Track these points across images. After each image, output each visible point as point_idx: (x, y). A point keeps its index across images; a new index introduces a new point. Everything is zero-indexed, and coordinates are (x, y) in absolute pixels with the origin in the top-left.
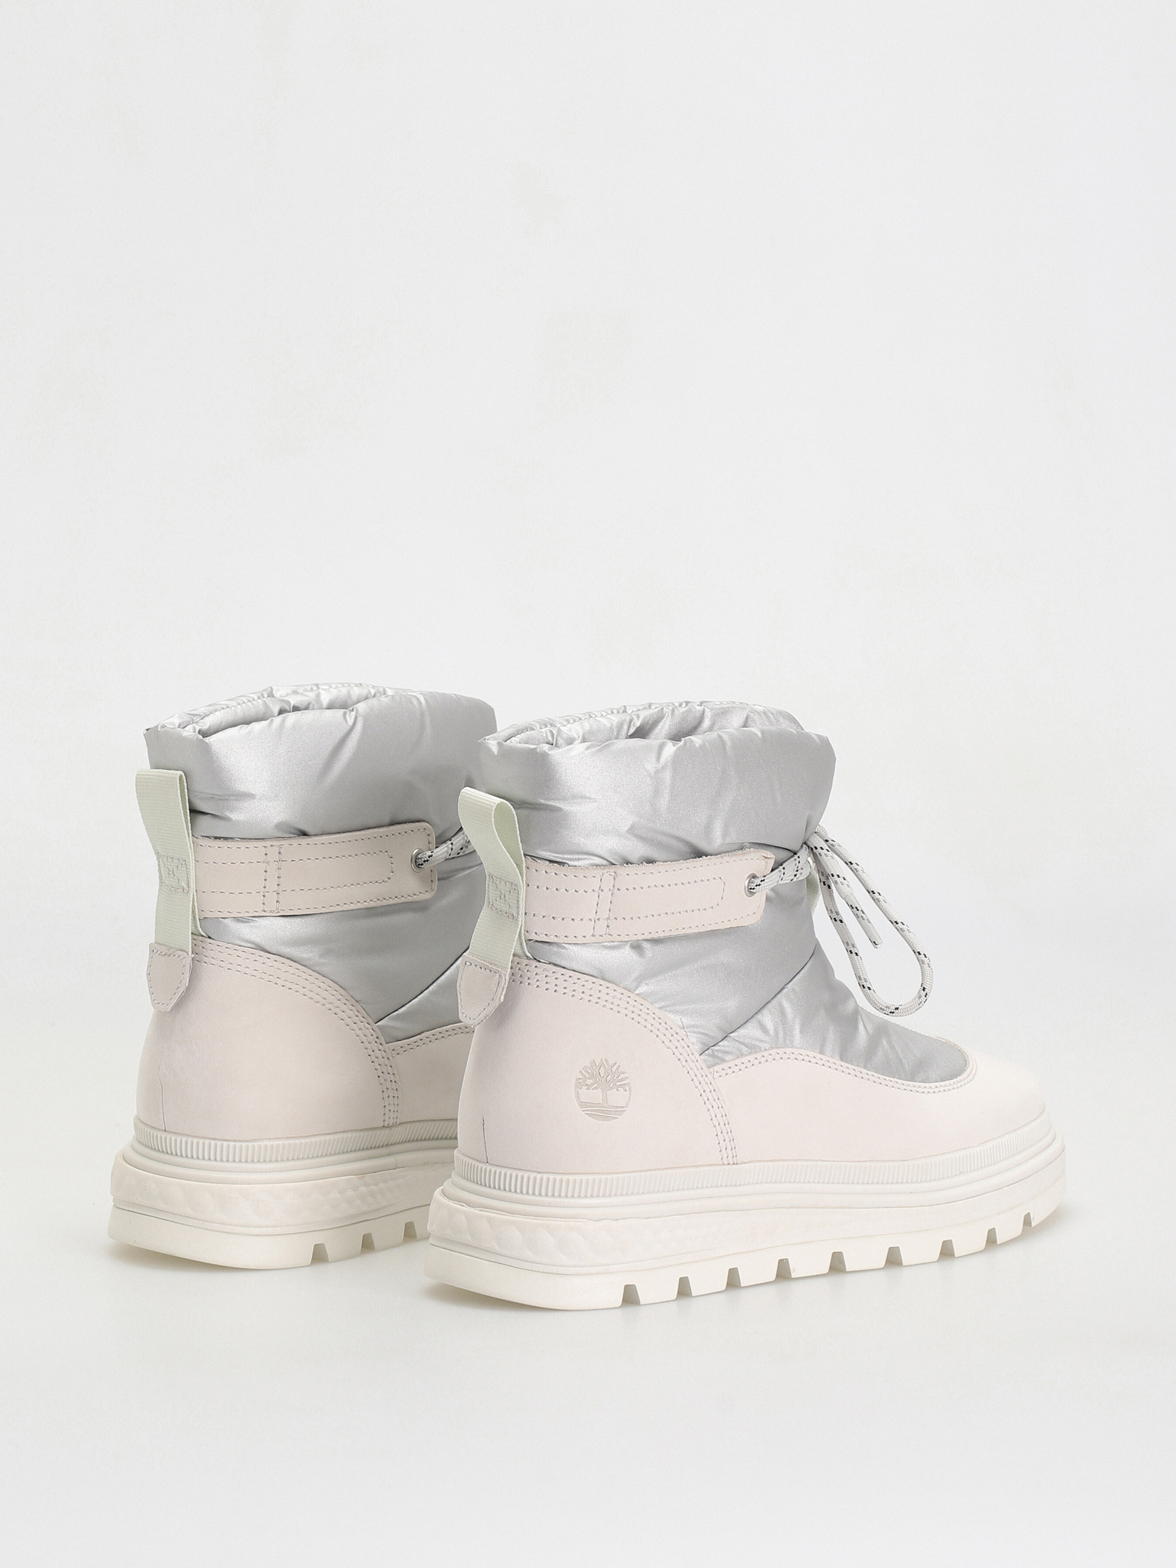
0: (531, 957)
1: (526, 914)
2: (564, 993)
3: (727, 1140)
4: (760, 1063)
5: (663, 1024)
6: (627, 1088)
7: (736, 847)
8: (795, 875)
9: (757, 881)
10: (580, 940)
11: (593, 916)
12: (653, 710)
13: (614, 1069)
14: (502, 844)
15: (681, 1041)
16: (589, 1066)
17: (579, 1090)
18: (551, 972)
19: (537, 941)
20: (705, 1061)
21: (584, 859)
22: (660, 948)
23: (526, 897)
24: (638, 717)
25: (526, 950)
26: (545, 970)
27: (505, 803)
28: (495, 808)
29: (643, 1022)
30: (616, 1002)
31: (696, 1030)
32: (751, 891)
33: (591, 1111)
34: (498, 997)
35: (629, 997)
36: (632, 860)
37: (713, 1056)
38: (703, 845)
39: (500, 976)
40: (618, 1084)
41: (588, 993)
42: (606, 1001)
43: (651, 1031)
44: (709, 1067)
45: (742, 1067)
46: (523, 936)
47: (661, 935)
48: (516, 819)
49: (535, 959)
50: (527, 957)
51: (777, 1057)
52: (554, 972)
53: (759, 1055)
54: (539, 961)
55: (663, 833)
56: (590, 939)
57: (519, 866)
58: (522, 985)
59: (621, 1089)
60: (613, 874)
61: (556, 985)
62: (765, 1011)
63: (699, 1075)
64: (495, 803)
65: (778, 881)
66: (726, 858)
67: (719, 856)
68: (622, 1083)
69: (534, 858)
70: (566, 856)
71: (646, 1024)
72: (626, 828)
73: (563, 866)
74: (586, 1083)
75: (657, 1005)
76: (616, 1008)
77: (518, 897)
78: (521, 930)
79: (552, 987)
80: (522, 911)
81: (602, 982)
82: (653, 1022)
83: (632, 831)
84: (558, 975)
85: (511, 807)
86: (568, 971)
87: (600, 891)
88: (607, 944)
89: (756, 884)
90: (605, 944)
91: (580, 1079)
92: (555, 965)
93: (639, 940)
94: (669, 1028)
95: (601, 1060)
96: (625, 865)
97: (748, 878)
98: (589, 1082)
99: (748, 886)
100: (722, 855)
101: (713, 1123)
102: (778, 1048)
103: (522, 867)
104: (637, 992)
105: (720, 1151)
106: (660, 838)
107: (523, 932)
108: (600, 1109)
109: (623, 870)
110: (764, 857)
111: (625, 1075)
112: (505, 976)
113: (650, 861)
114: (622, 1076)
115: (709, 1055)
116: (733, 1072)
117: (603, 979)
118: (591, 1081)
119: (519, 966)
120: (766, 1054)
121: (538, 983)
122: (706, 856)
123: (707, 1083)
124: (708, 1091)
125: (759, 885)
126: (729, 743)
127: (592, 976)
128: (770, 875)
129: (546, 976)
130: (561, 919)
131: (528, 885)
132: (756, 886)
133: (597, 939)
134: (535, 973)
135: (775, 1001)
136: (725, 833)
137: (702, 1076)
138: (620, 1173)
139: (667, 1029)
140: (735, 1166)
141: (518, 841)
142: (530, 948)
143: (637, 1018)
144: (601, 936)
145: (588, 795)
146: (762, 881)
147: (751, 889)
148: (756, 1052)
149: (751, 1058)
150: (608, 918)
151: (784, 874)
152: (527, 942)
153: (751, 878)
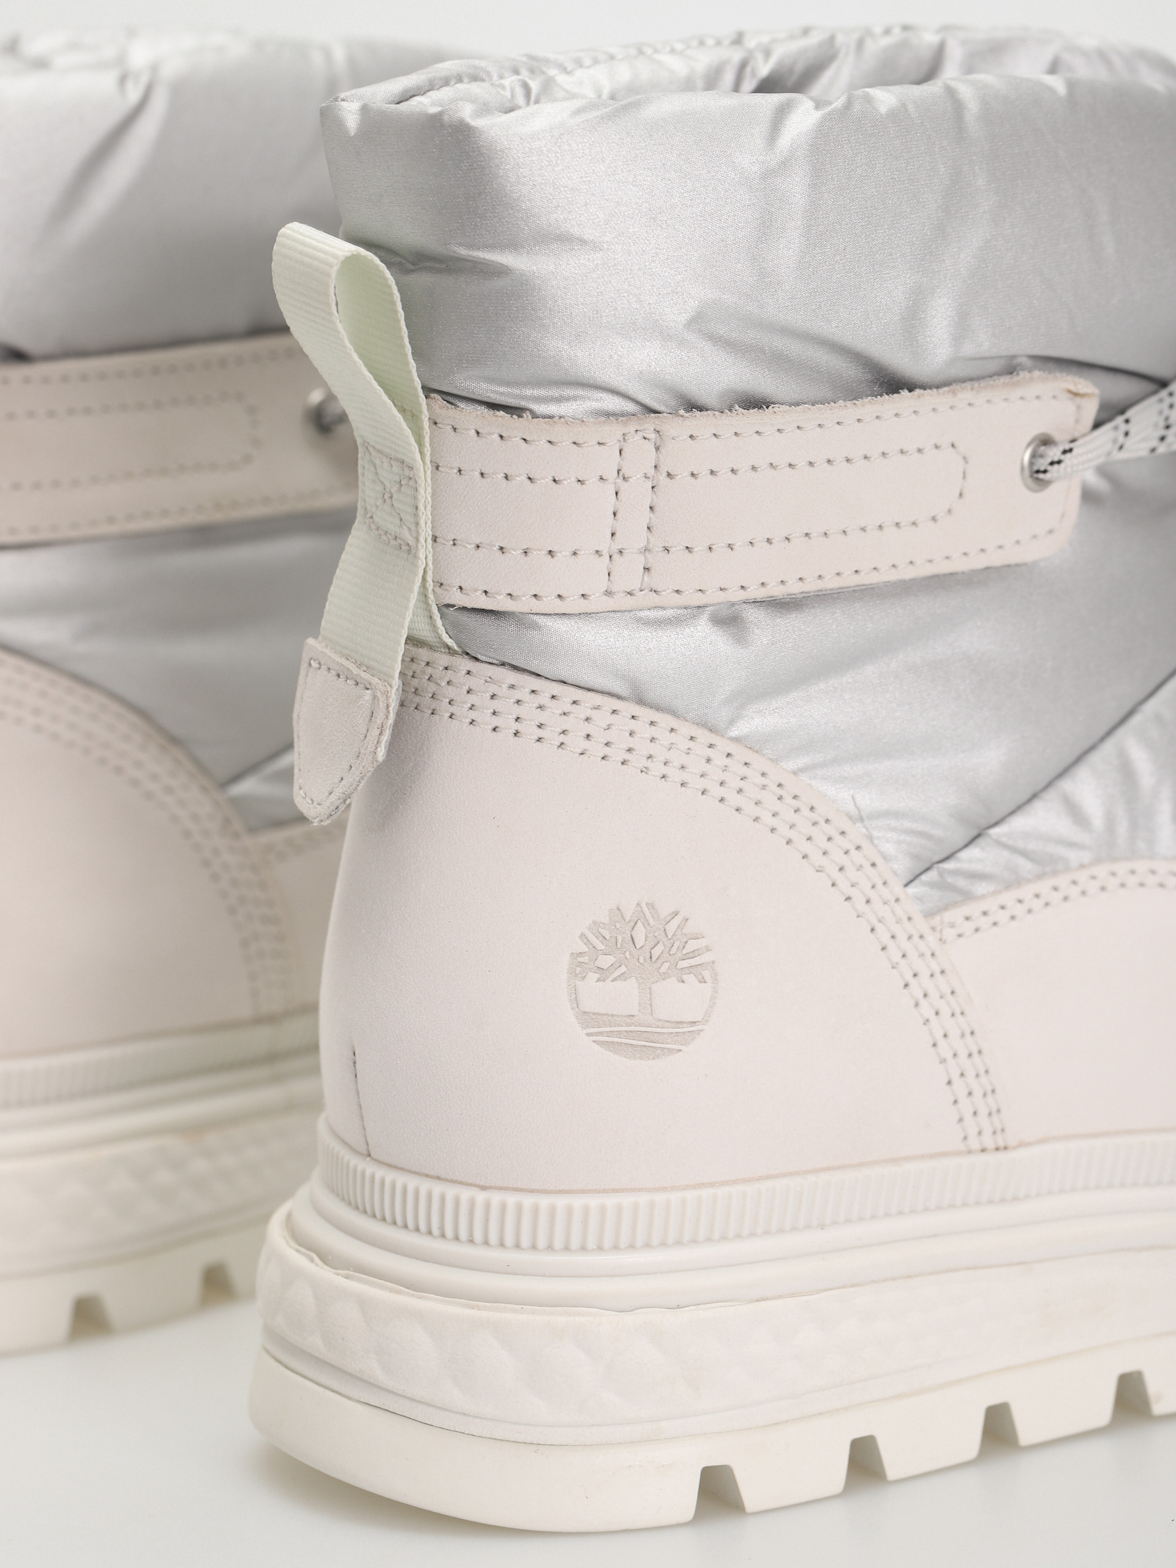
0: (456, 648)
1: (435, 539)
2: (539, 740)
3: (978, 1093)
4: (1066, 899)
5: (806, 812)
6: (707, 974)
7: (993, 366)
8: (1163, 439)
9: (1054, 453)
10: (574, 605)
11: (605, 544)
12: (814, 40)
13: (672, 928)
14: (360, 362)
15: (853, 852)
16: (606, 920)
17: (579, 983)
18: (505, 686)
19: (464, 609)
20: (919, 899)
21: (575, 398)
22: (791, 624)
23: (433, 495)
24: (767, 53)
25: (442, 630)
26: (490, 680)
27: (365, 257)
28: (336, 268)
29: (750, 809)
30: (677, 758)
31: (893, 823)
32: (1037, 476)
33: (610, 1034)
34: (371, 749)
35: (711, 746)
36: (703, 398)
37: (941, 885)
38: (901, 362)
39: (375, 697)
40: (683, 964)
41: (600, 737)
42: (650, 757)
43: (773, 830)
44: (929, 915)
45: (1019, 910)
46: (431, 596)
47: (795, 588)
48: (397, 296)
49: (467, 654)
50: (449, 648)
51: (1112, 883)
52: (512, 687)
53: (1063, 881)
54: (477, 659)
55: (786, 331)
56: (597, 602)
57: (411, 416)
58: (436, 717)
59: (690, 978)
60: (652, 436)
61: (517, 719)
62: (1083, 773)
63: (902, 937)
64: (335, 257)
65: (1109, 454)
66: (965, 395)
67: (946, 389)
68: (692, 962)
69: (451, 398)
70: (529, 392)
71: (757, 811)
72: (683, 318)
73: (520, 416)
74: (598, 963)
75: (791, 765)
76: (675, 775)
77: (415, 498)
78: (424, 579)
79: (507, 723)
80: (426, 532)
81: (637, 710)
82: (777, 806)
83: (698, 322)
84: (523, 694)
85: (383, 266)
86: (548, 683)
87: (620, 481)
88: (647, 613)
89: (1049, 460)
90: (642, 614)
91: (581, 954)
92: (515, 668)
93: (733, 604)
94: (822, 822)
95: (638, 905)
96: (682, 412)
97: (1029, 445)
98: (606, 961)
99: (1031, 464)
100: (954, 387)
101: (938, 1054)
102: (1115, 860)
103: (422, 421)
104: (734, 732)
105: (961, 1120)
106: (780, 343)
107: (430, 585)
108: (633, 1028)
109: (678, 427)
110: (1070, 392)
111: (702, 943)
112: (388, 698)
113: (755, 403)
114: (692, 945)
115: (932, 885)
116: (995, 924)
117: (641, 702)
118: (610, 960)
119: (429, 670)
120: (1082, 877)
121: (473, 715)
122: (910, 391)
123: (922, 955)
124: (924, 974)
125: (1059, 462)
126: (972, 106)
127: (610, 694)
128: (1088, 438)
129: (493, 697)
130: (519, 552)
131: (437, 468)
132: (1052, 463)
133: (621, 601)
134: (465, 688)
135: (1108, 747)
136: (962, 327)
137: (910, 938)
138: (687, 1187)
139: (815, 824)
140: (1002, 1156)
141: (406, 355)
142: (454, 629)
143: (734, 799)
144: (630, 594)
145: (576, 231)
146: (1065, 452)
147: (1038, 472)
148: (1055, 873)
149: (1044, 887)
150: (647, 550)
151: (1127, 434)
152: (445, 610)
153: (1038, 446)
